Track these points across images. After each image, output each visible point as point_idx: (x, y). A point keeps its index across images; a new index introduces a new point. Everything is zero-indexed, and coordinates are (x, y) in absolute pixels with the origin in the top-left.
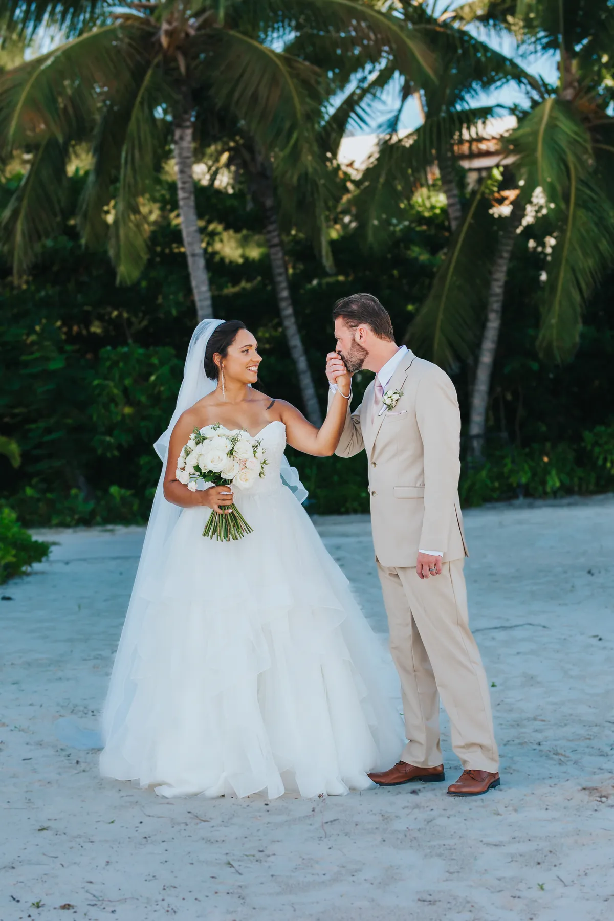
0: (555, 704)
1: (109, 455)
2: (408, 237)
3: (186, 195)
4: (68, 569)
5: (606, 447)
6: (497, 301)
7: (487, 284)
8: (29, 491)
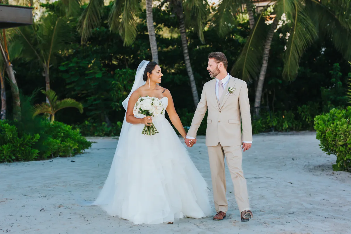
0: (270, 206)
1: (117, 110)
2: (234, 31)
3: (150, 13)
4: (98, 152)
5: (306, 113)
6: (267, 57)
7: (263, 49)
8: (87, 123)
